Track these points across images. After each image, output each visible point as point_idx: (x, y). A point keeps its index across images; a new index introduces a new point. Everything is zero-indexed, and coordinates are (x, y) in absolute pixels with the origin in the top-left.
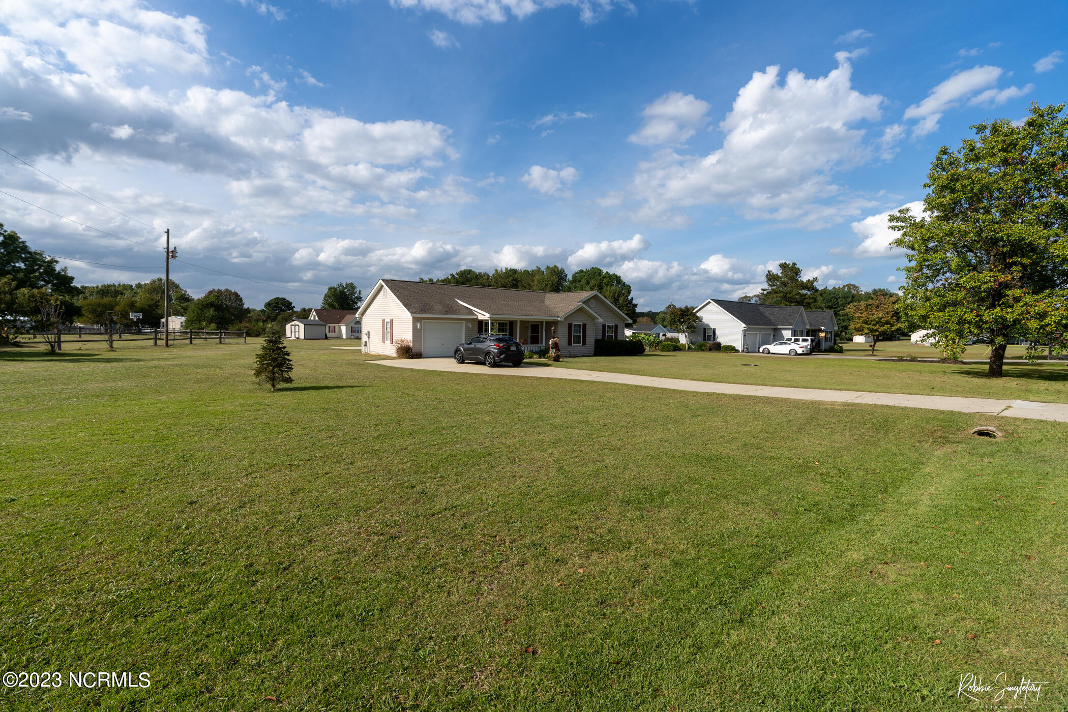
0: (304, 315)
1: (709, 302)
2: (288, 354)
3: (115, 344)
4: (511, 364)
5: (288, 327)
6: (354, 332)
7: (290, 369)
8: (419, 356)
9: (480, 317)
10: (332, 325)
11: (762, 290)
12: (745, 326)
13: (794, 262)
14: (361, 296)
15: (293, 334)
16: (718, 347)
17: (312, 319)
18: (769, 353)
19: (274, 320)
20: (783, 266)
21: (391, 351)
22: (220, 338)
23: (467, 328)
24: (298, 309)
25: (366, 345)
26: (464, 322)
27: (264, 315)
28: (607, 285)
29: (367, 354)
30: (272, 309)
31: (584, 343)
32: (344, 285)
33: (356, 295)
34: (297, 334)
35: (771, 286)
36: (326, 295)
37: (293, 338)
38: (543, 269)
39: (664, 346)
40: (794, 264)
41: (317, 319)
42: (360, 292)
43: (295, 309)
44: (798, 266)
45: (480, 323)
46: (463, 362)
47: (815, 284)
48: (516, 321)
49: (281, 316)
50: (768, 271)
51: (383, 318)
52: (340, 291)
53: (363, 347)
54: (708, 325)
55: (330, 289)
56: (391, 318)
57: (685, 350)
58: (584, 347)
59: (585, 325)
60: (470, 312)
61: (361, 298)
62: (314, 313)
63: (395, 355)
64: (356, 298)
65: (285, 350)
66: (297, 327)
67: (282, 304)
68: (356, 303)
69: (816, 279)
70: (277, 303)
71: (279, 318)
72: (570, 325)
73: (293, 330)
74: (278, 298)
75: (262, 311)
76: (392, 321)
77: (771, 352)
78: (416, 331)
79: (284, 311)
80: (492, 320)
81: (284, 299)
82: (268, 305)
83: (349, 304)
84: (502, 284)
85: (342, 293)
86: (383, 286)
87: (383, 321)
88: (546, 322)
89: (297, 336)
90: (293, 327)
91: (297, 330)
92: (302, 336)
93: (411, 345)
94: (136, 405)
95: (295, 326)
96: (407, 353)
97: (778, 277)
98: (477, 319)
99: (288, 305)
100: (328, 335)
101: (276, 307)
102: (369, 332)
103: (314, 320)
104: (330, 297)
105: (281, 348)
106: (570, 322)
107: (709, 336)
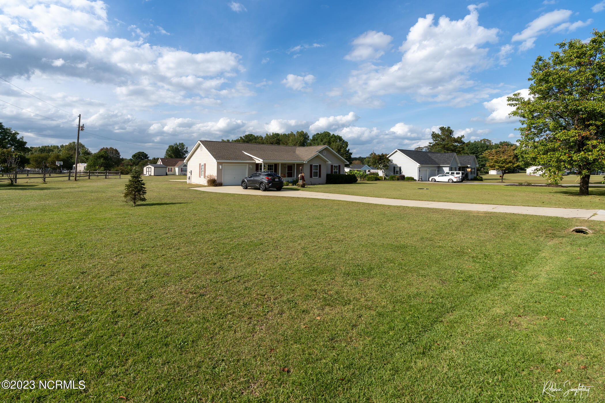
0: (154, 162)
1: (396, 151)
2: (144, 184)
3: (47, 180)
4: (275, 189)
5: (145, 168)
6: (183, 171)
7: (145, 193)
8: (220, 185)
9: (257, 162)
10: (170, 167)
11: (429, 143)
12: (419, 165)
13: (449, 126)
14: (188, 150)
15: (148, 172)
16: (403, 178)
17: (159, 164)
18: (435, 181)
19: (137, 164)
20: (442, 129)
21: (204, 182)
22: (106, 175)
23: (249, 168)
24: (151, 158)
25: (189, 179)
26: (248, 165)
27: (131, 162)
28: (333, 142)
29: (190, 184)
30: (136, 158)
31: (320, 176)
32: (178, 144)
33: (185, 150)
34: (150, 172)
35: (435, 141)
36: (167, 150)
37: (148, 175)
38: (295, 133)
39: (369, 178)
40: (449, 128)
41: (162, 164)
42: (187, 148)
43: (149, 159)
44: (451, 129)
45: (257, 165)
46: (246, 188)
47: (462, 139)
48: (279, 164)
49: (141, 162)
50: (433, 132)
51: (200, 163)
52: (175, 148)
53: (188, 180)
54: (396, 165)
55: (170, 147)
56: (205, 163)
57: (382, 180)
58: (320, 178)
59: (320, 166)
60: (251, 159)
61: (187, 151)
62: (160, 161)
63: (206, 184)
64: (185, 151)
65: (142, 182)
66: (150, 169)
67: (142, 155)
68: (185, 154)
69: (463, 136)
70: (139, 155)
71: (140, 163)
72: (311, 166)
74: (139, 152)
75: (131, 160)
76: (205, 164)
77: (437, 181)
78: (219, 171)
79: (143, 159)
80: (264, 163)
81: (143, 153)
82: (134, 156)
83: (180, 155)
84: (270, 142)
85: (177, 149)
86: (200, 144)
87: (200, 164)
88: (297, 164)
89: (150, 174)
90: (148, 169)
92: (153, 174)
93: (216, 178)
94: (56, 214)
95: (149, 168)
96: (213, 183)
97: (439, 135)
98: (255, 163)
99: (145, 156)
100: (168, 173)
101: (138, 157)
102: (191, 171)
103: (160, 165)
104: (169, 151)
105: (140, 181)
106: (311, 164)
107: (397, 172)
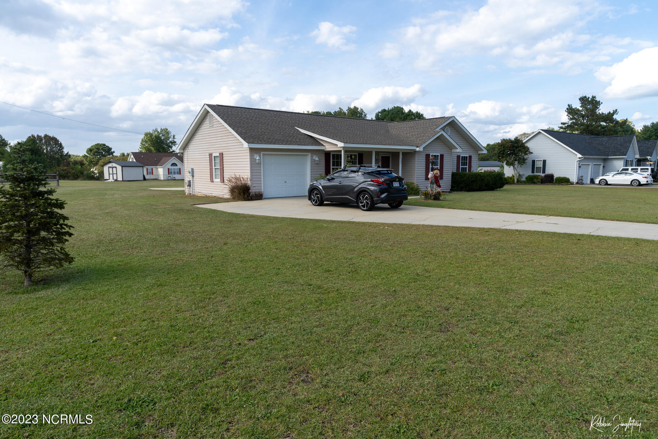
0: (123, 160)
1: (539, 133)
4: (387, 206)
5: (106, 169)
6: (171, 173)
8: (259, 197)
10: (150, 168)
11: (562, 124)
13: (594, 95)
14: (175, 140)
15: (111, 176)
17: (131, 160)
19: (96, 164)
20: (583, 100)
21: (223, 191)
23: (313, 161)
24: (117, 154)
25: (189, 186)
26: (310, 154)
27: (86, 160)
30: (94, 154)
32: (159, 130)
33: (171, 140)
34: (115, 176)
35: (571, 119)
36: (142, 140)
37: (111, 180)
38: (345, 110)
40: (594, 97)
41: (135, 160)
42: (174, 136)
43: (115, 154)
44: (598, 99)
47: (615, 117)
49: (102, 160)
50: (569, 105)
51: (210, 152)
52: (156, 136)
53: (187, 187)
55: (146, 134)
57: (514, 184)
61: (175, 142)
62: (132, 156)
63: (228, 196)
64: (171, 142)
66: (114, 169)
67: (102, 149)
68: (171, 147)
69: (615, 112)
70: (98, 149)
71: (101, 162)
73: (111, 172)
74: (98, 144)
75: (85, 156)
76: (222, 155)
78: (254, 166)
79: (104, 156)
81: (104, 145)
82: (90, 150)
83: (164, 148)
85: (158, 137)
89: (115, 178)
90: (111, 169)
91: (115, 172)
92: (120, 178)
93: (249, 183)
95: (113, 168)
97: (578, 110)
99: (109, 151)
100: (147, 177)
101: (97, 152)
102: (193, 170)
103: (132, 163)
104: (146, 142)
106: (428, 152)
107: (539, 168)
